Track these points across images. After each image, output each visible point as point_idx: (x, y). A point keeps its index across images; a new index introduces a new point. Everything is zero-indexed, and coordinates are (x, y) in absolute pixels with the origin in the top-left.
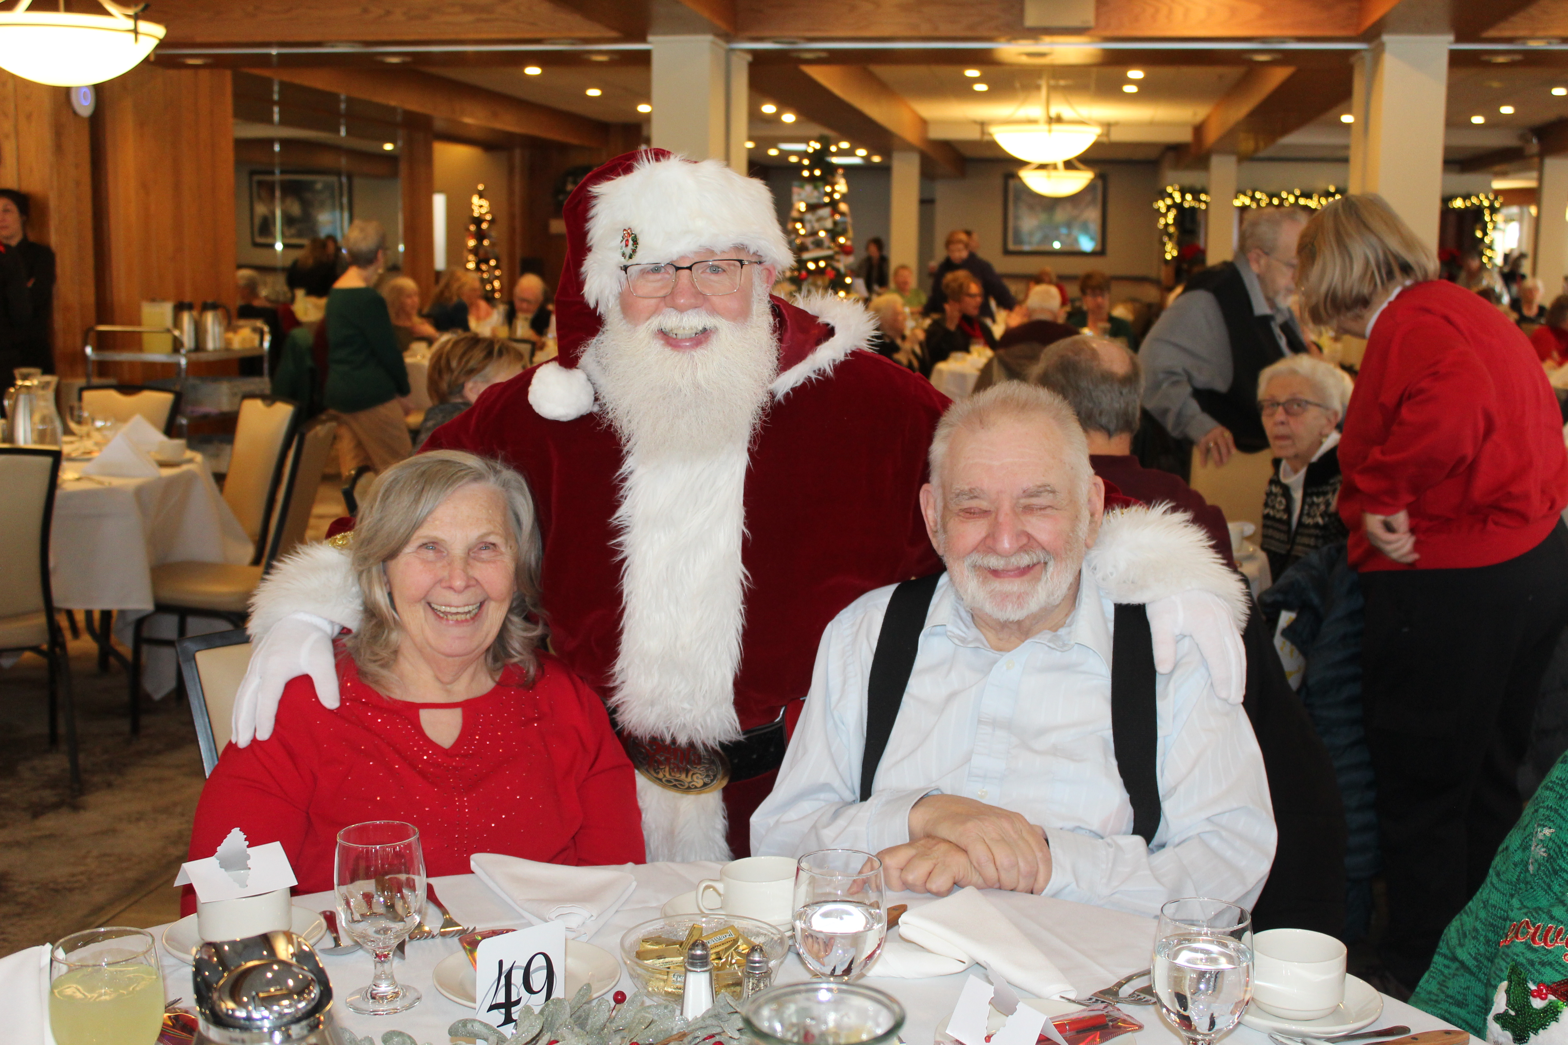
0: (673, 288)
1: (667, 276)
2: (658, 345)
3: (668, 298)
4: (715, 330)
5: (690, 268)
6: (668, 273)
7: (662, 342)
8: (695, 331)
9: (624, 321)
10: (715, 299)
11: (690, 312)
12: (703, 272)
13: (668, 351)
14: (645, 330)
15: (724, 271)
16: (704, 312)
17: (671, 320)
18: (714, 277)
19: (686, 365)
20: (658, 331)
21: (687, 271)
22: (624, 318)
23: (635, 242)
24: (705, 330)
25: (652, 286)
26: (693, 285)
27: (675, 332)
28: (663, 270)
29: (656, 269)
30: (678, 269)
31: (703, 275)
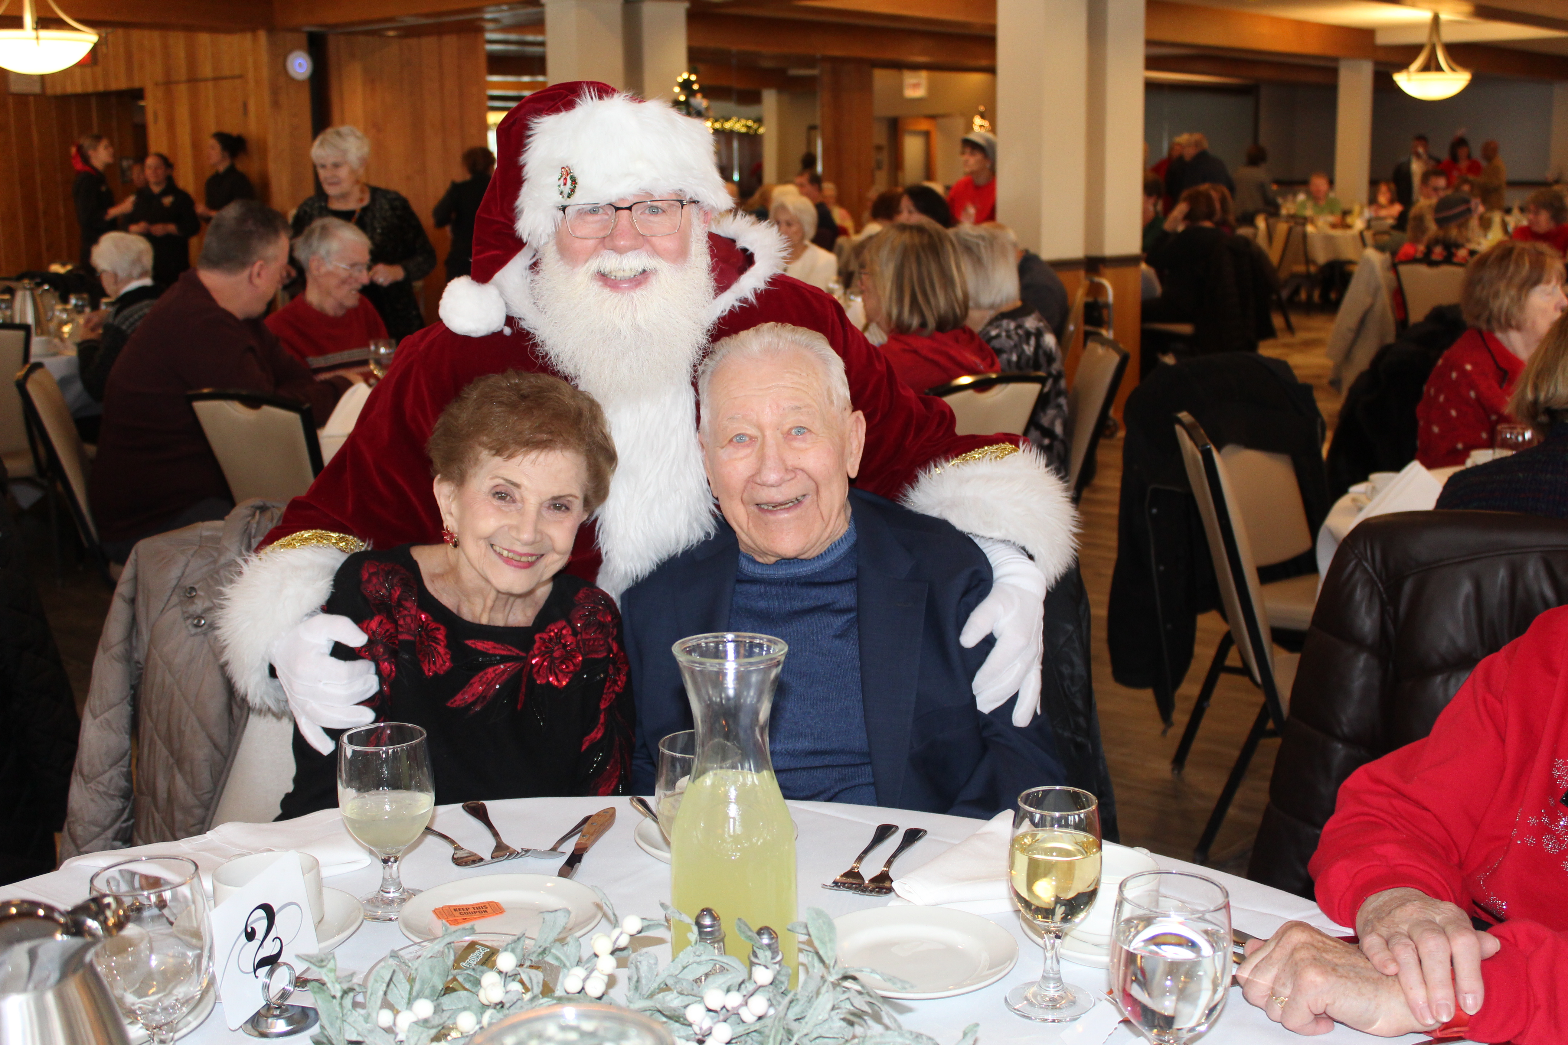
0: (612, 229)
1: (606, 217)
2: (596, 287)
3: (607, 240)
4: (655, 271)
5: (629, 209)
7: (601, 283)
8: (633, 273)
9: (561, 263)
10: (654, 239)
11: (629, 254)
12: (642, 213)
13: (607, 292)
14: (584, 273)
15: (664, 211)
16: (645, 253)
17: (610, 262)
18: (653, 218)
19: (625, 307)
20: (597, 273)
21: (627, 211)
22: (562, 259)
23: (574, 181)
24: (644, 271)
25: (591, 227)
26: (632, 225)
27: (614, 274)
28: (601, 210)
29: (594, 210)
30: (617, 209)
31: (642, 217)
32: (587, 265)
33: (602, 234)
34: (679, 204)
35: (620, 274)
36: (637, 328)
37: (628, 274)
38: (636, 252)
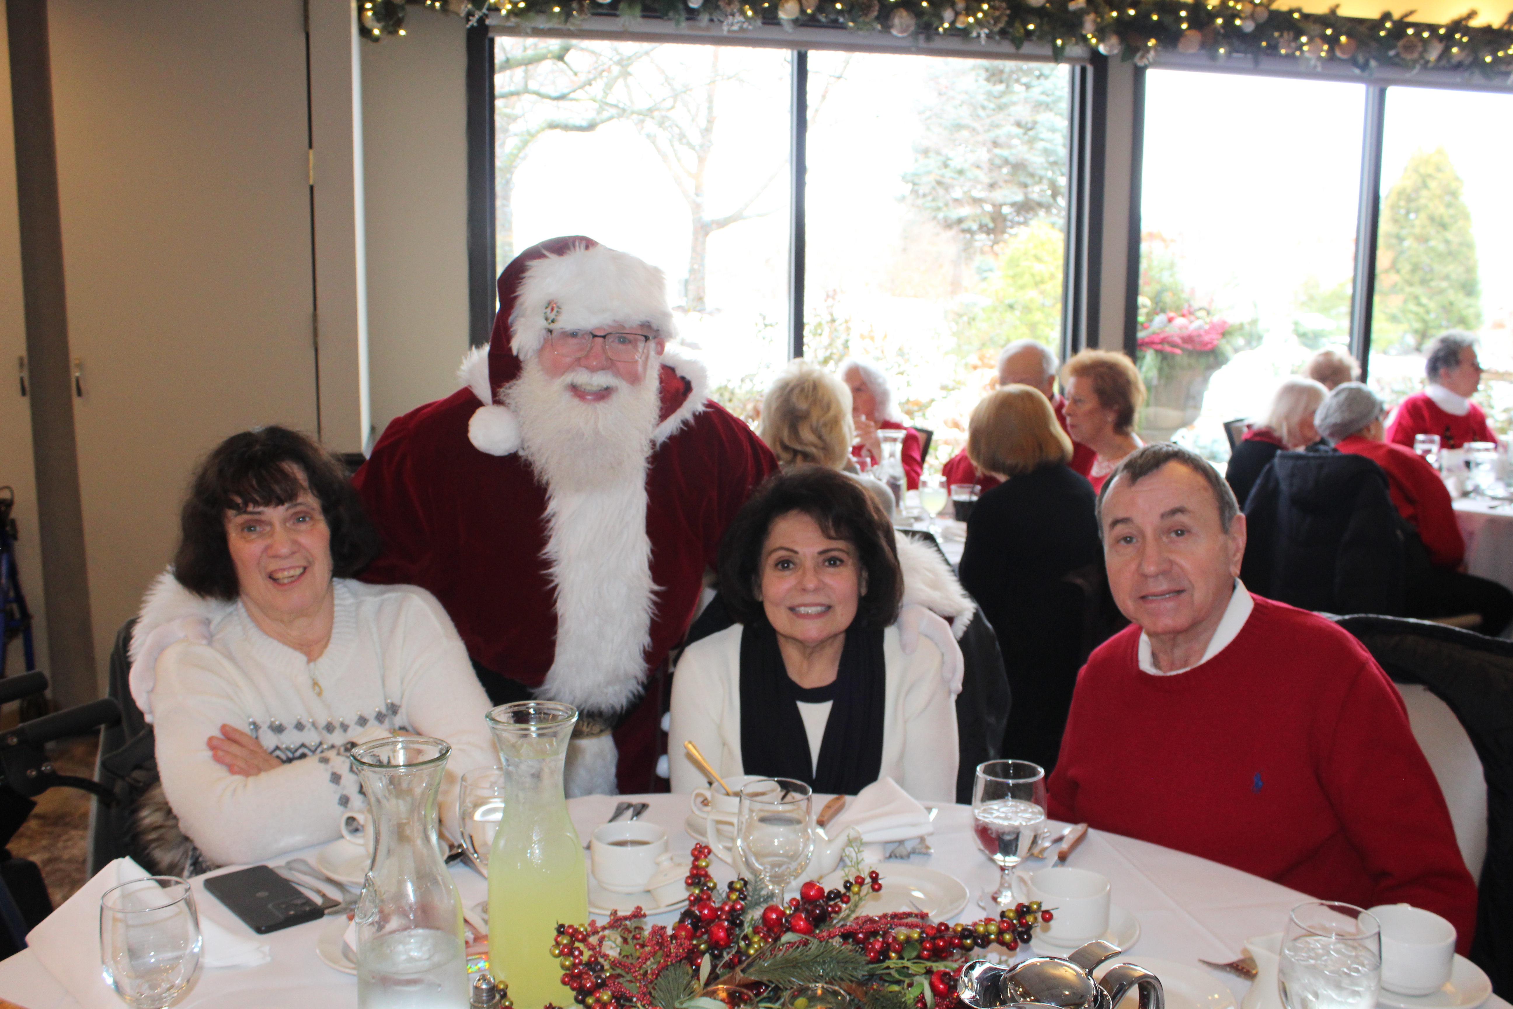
32: (563, 377)
33: (579, 355)
34: (643, 338)
35: (588, 388)
36: (597, 433)
37: (594, 389)
38: (604, 372)
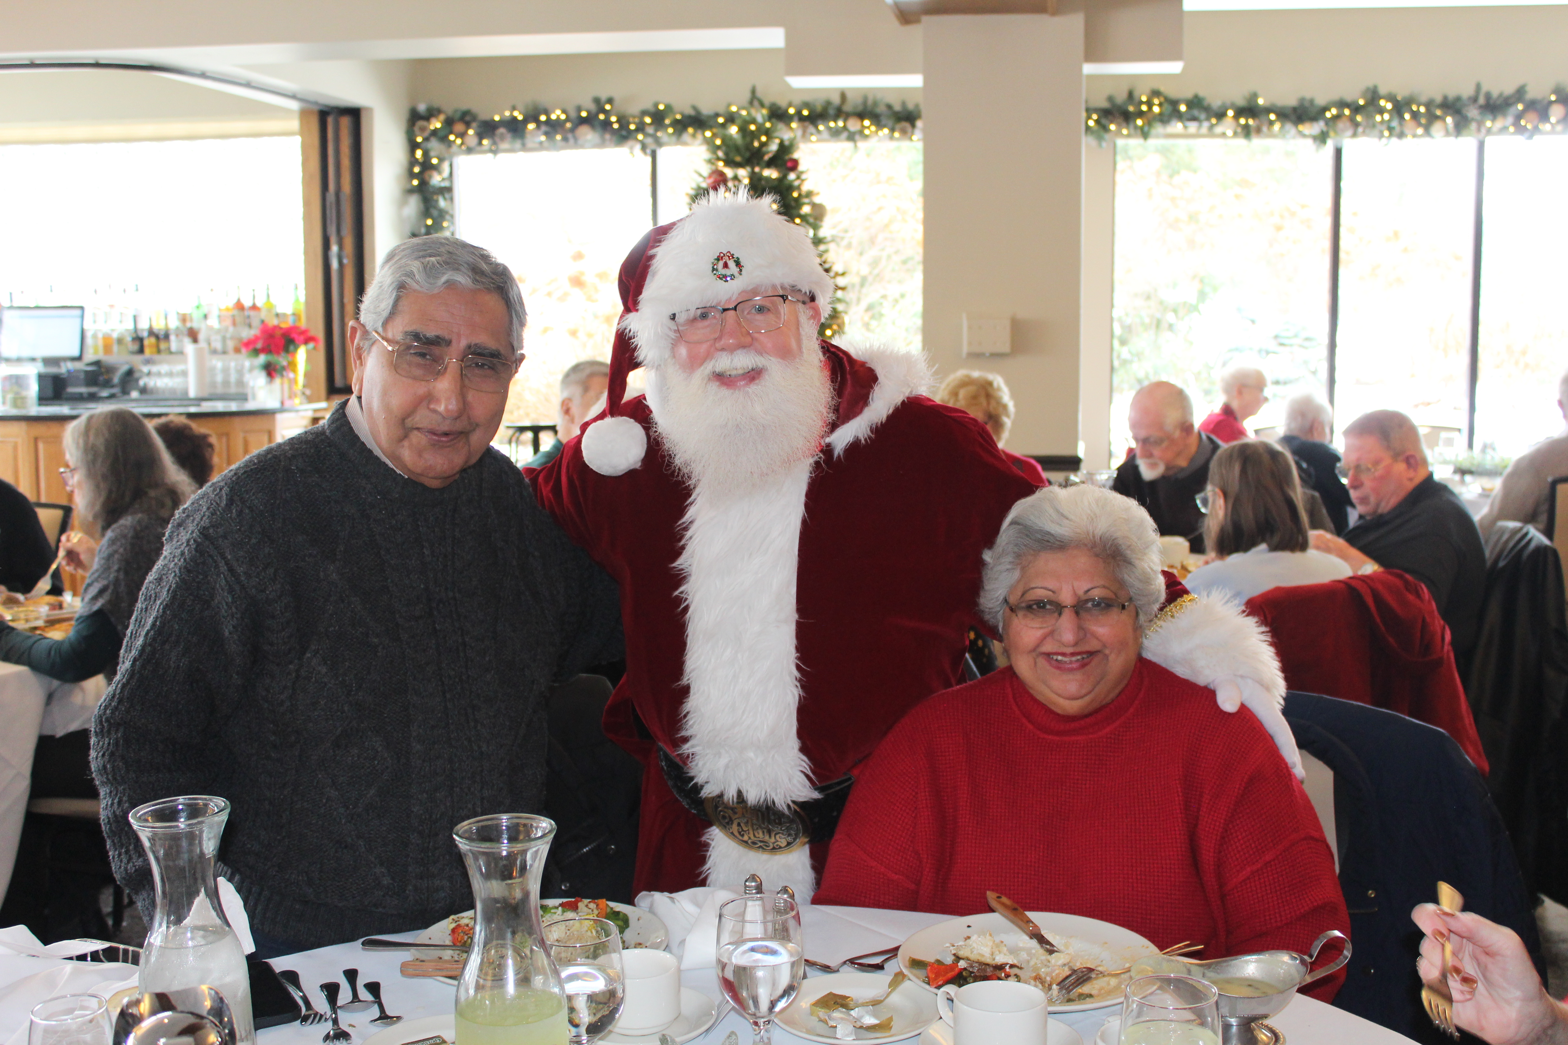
6: (714, 317)
